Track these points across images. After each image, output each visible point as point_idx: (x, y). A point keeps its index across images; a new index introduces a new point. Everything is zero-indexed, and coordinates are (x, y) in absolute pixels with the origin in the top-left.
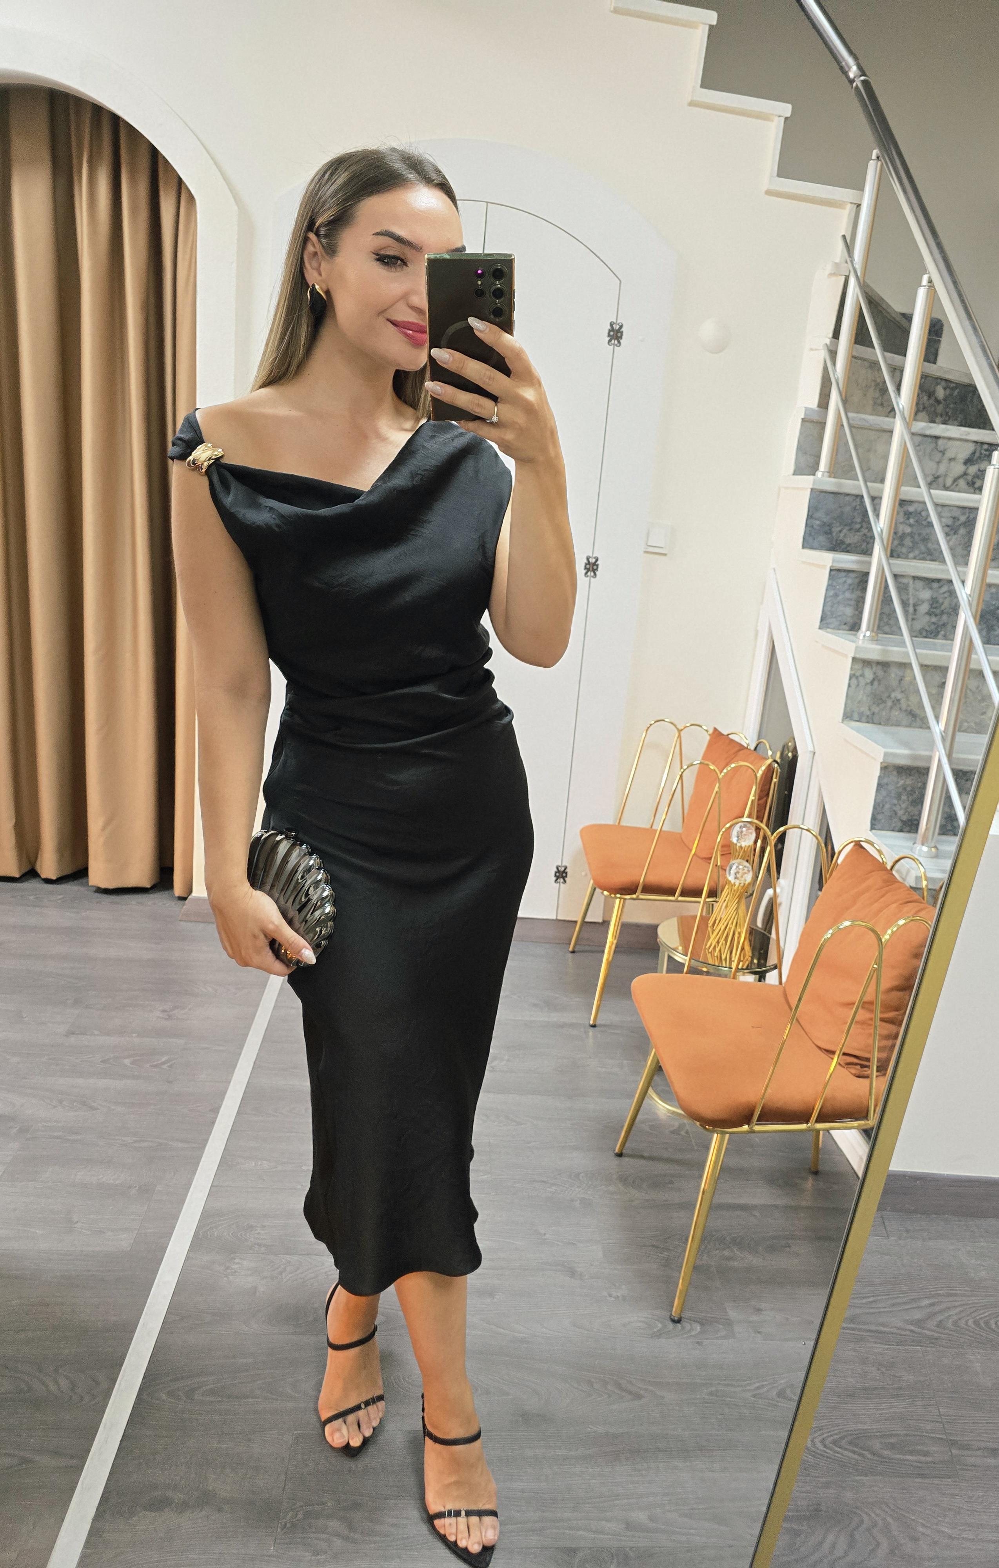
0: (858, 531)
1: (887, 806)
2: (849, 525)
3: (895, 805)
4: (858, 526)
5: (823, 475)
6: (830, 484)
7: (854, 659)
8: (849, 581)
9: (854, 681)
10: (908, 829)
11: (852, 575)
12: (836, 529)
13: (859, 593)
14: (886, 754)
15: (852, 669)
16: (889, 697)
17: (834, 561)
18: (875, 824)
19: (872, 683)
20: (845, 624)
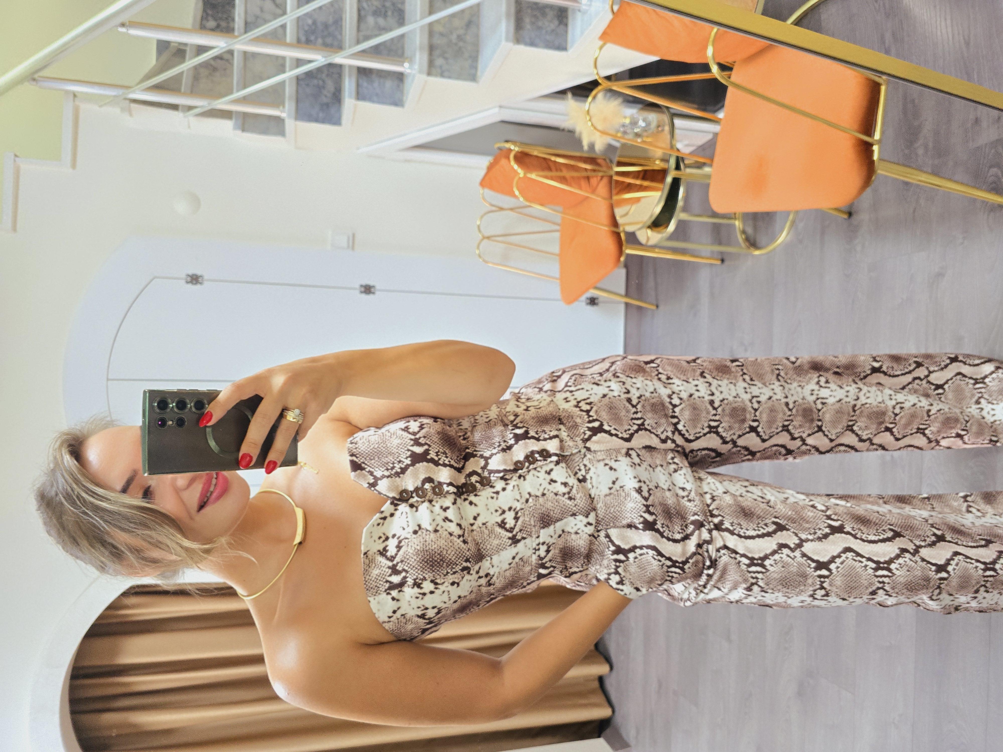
0: (324, 81)
1: (548, 37)
2: (321, 88)
3: (547, 32)
4: (321, 83)
5: (284, 112)
6: (289, 105)
7: (429, 74)
8: (365, 84)
9: (446, 74)
10: (565, 20)
11: (360, 81)
12: (325, 100)
13: (374, 76)
14: (507, 40)
15: (436, 76)
16: (456, 44)
17: (350, 97)
18: (562, 47)
19: (446, 59)
20: (398, 86)
